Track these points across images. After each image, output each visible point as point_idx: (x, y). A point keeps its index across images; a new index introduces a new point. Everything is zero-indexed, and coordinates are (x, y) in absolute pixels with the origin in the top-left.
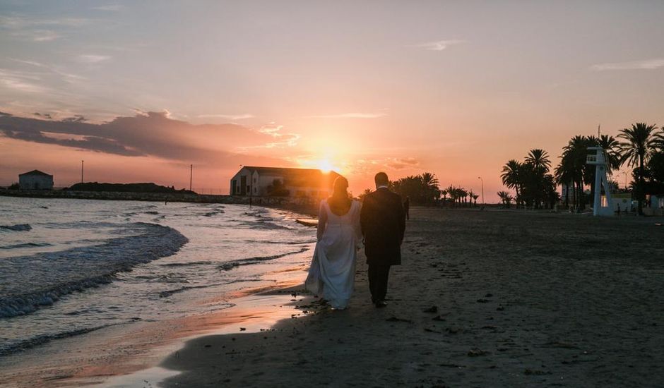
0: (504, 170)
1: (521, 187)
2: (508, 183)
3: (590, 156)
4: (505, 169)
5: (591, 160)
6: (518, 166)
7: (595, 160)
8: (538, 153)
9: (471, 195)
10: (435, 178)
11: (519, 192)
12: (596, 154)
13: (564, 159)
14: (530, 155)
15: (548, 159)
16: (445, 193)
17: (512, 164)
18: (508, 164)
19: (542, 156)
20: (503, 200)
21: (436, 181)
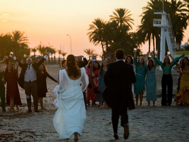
0: (91, 29)
1: (107, 44)
2: (95, 40)
3: (156, 20)
4: (92, 27)
5: (157, 23)
6: (104, 24)
7: (160, 23)
8: (121, 12)
9: (60, 52)
10: (24, 35)
11: (105, 49)
12: (161, 18)
13: (144, 17)
14: (115, 14)
15: (131, 17)
16: (34, 50)
17: (98, 23)
18: (94, 23)
19: (125, 15)
20: (90, 57)
21: (26, 39)
